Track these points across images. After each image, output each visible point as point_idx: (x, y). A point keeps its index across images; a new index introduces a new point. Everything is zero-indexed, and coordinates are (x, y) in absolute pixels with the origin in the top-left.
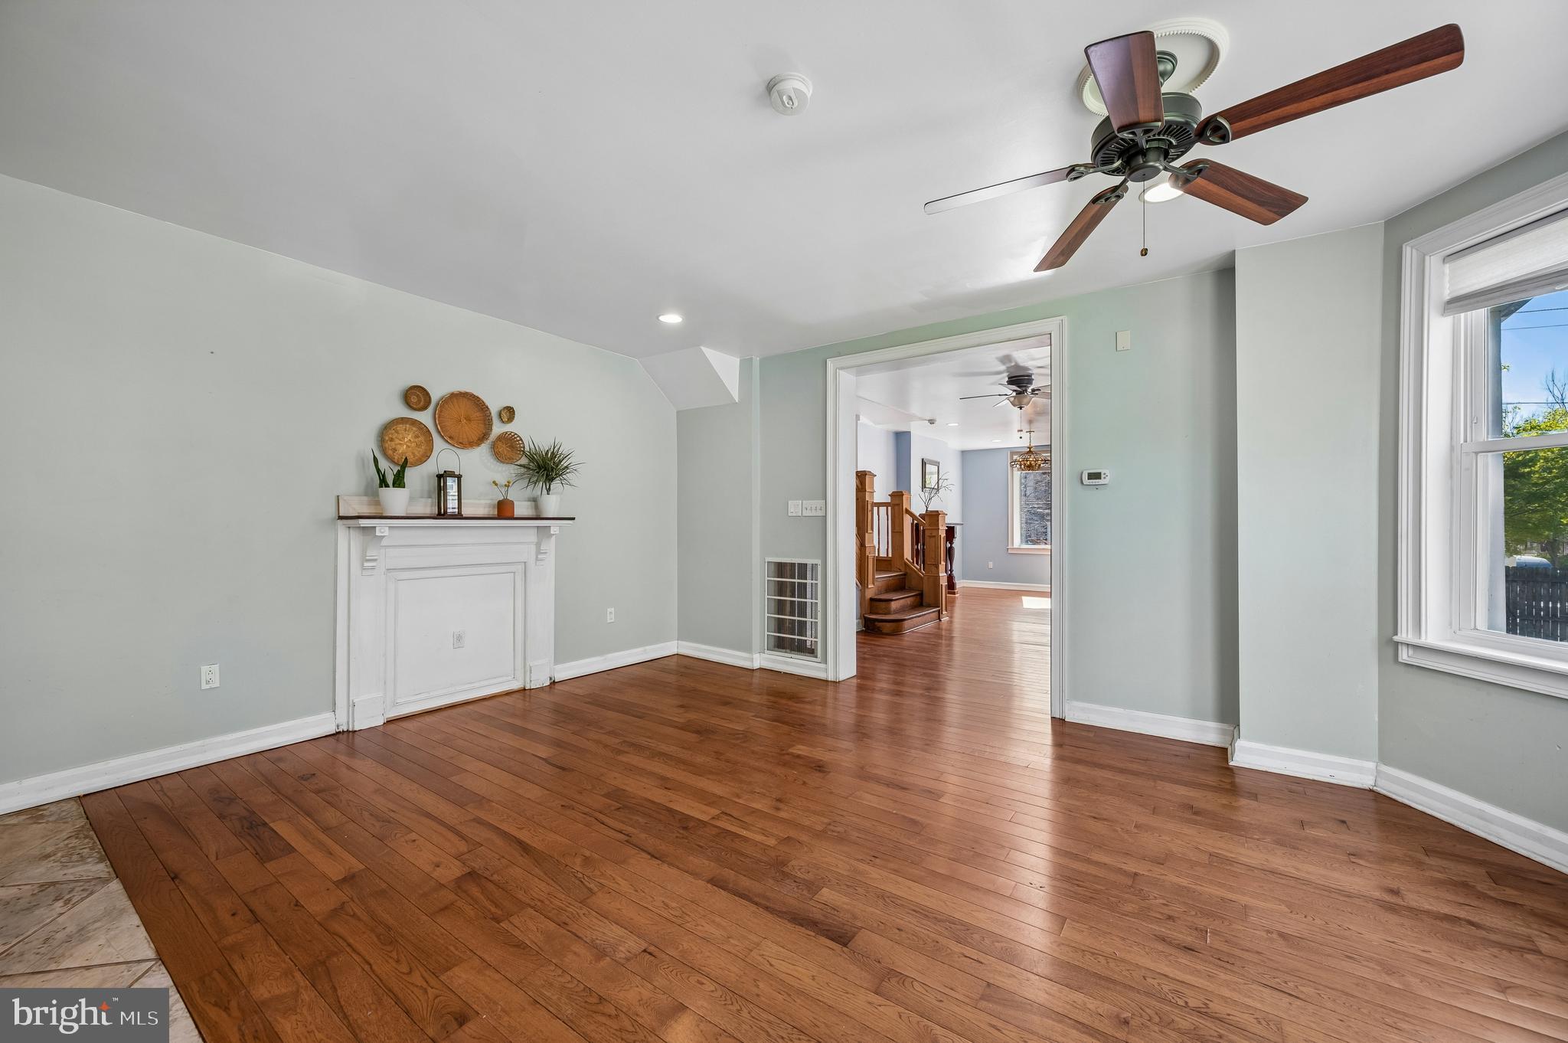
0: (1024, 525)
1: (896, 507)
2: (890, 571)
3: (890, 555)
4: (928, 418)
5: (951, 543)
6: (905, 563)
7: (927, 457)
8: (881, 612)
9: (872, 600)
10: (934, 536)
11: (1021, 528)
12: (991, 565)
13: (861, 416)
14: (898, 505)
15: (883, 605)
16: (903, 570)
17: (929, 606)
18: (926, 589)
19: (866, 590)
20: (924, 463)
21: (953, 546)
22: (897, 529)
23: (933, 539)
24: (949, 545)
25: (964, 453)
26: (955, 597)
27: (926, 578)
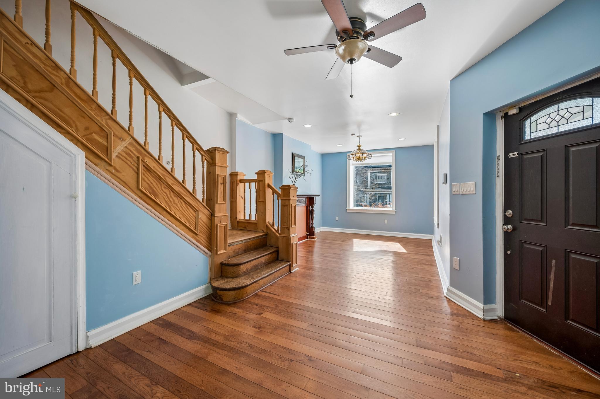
0: (356, 196)
1: (261, 182)
2: (255, 231)
3: (253, 218)
4: (288, 117)
5: (312, 207)
6: (267, 226)
7: (296, 152)
8: (230, 275)
9: (222, 264)
10: (287, 205)
11: (354, 198)
12: (337, 218)
13: (238, 115)
14: (262, 181)
15: (231, 269)
16: (265, 231)
17: (283, 261)
18: (281, 246)
19: (216, 256)
20: (293, 156)
21: (314, 209)
22: (261, 199)
23: (286, 207)
24: (311, 208)
25: (323, 156)
26: (314, 242)
27: (280, 238)
